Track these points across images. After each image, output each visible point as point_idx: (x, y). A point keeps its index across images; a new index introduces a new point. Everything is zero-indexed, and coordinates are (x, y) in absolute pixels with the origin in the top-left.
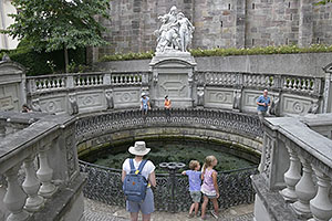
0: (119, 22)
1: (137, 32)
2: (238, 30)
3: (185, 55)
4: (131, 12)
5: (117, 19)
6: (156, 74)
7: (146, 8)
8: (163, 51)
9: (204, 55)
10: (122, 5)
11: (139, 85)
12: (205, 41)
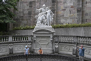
0: (23, 12)
1: (30, 17)
2: (78, 15)
3: (49, 27)
4: (28, 7)
5: (22, 10)
6: (35, 36)
7: (35, 5)
8: (39, 26)
9: (61, 27)
10: (24, 4)
11: (27, 42)
12: (62, 21)
